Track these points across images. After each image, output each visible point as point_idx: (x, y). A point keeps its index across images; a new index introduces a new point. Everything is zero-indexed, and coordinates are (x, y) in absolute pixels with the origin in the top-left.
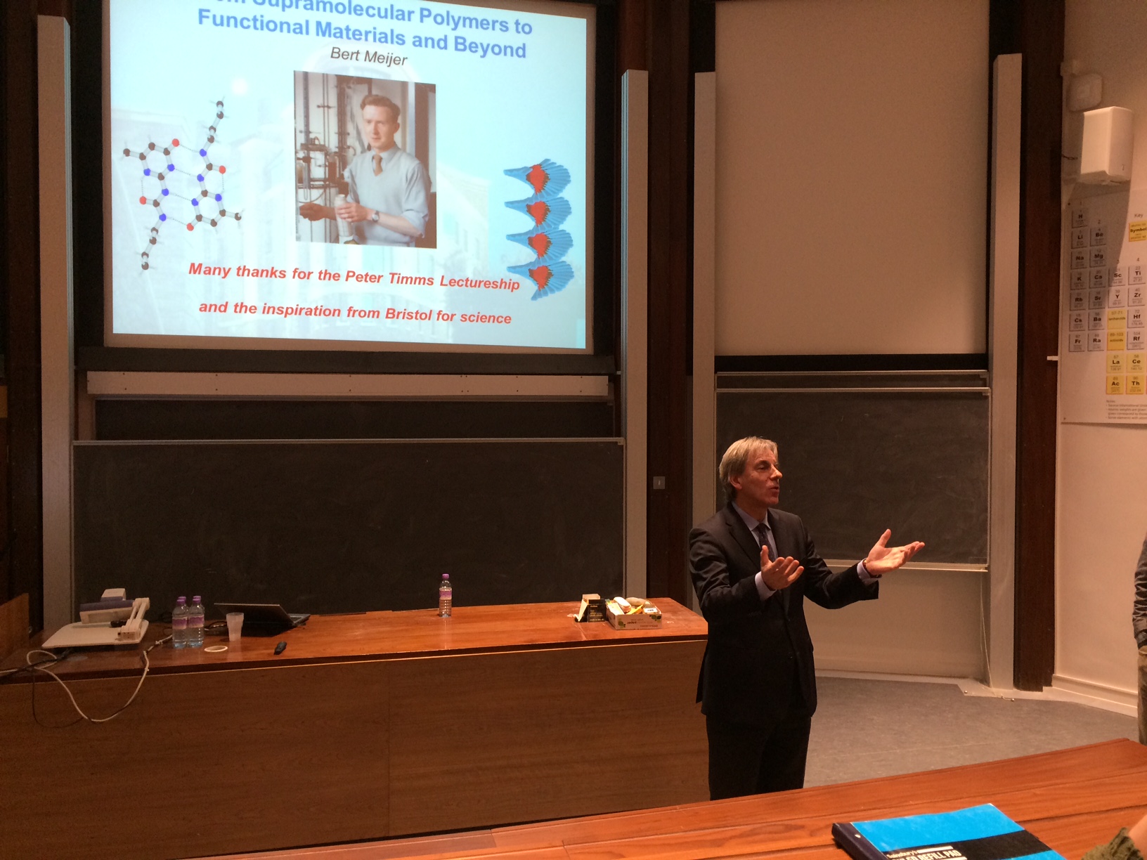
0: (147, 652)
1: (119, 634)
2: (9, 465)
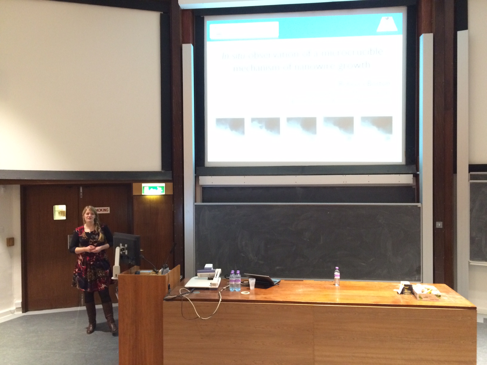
0: (221, 292)
1: (211, 284)
2: (173, 212)
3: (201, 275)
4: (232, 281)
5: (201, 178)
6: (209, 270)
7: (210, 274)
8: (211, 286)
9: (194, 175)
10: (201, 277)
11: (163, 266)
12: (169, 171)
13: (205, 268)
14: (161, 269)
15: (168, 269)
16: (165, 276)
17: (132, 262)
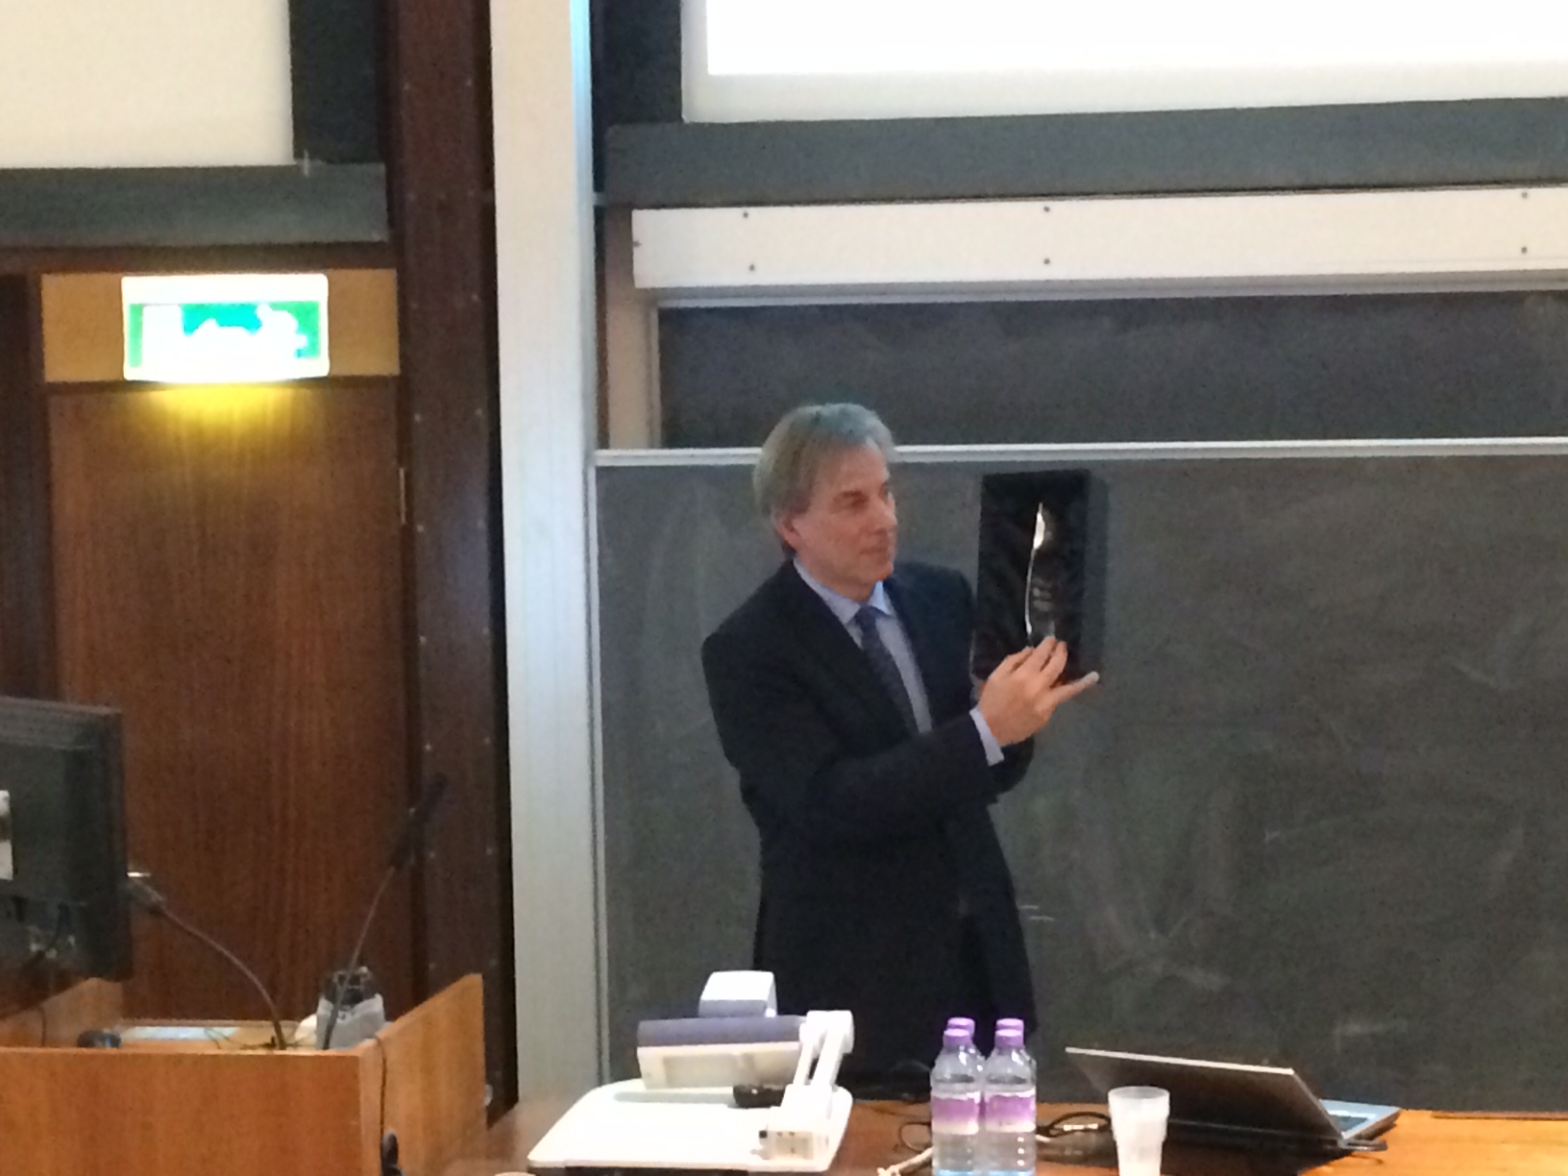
1: (763, 1134)
2: (408, 533)
3: (668, 1062)
4: (959, 1110)
5: (647, 224)
6: (740, 1024)
7: (749, 1058)
8: (765, 1155)
9: (590, 199)
10: (671, 1082)
11: (329, 981)
12: (360, 160)
13: (701, 1009)
14: (309, 1010)
15: (376, 1004)
16: (355, 1060)
17: (51, 945)
